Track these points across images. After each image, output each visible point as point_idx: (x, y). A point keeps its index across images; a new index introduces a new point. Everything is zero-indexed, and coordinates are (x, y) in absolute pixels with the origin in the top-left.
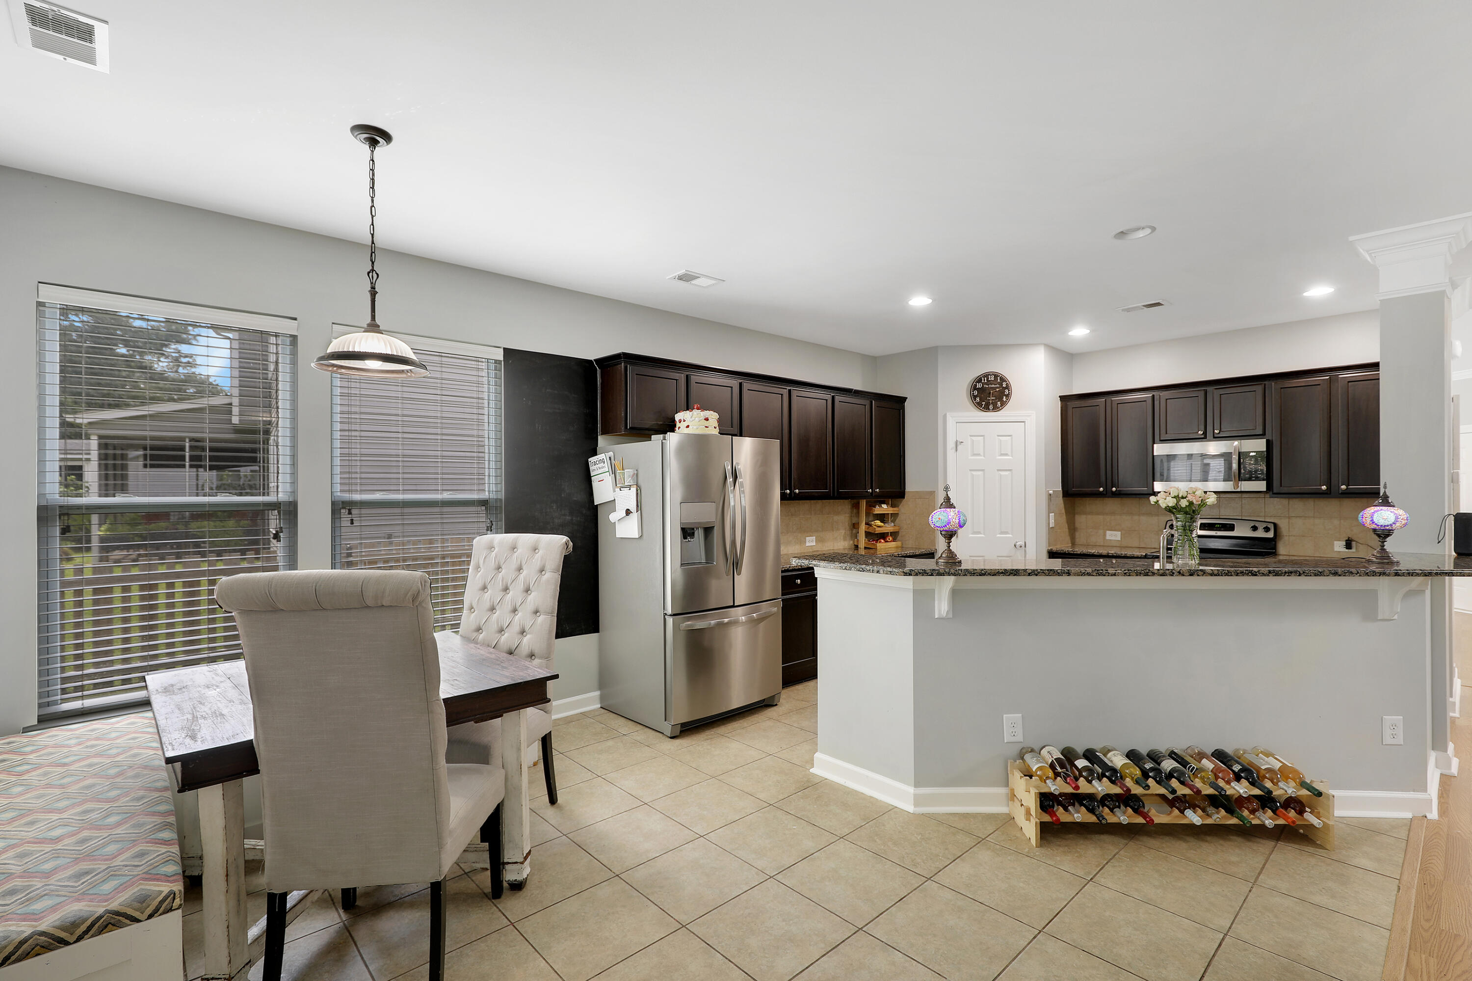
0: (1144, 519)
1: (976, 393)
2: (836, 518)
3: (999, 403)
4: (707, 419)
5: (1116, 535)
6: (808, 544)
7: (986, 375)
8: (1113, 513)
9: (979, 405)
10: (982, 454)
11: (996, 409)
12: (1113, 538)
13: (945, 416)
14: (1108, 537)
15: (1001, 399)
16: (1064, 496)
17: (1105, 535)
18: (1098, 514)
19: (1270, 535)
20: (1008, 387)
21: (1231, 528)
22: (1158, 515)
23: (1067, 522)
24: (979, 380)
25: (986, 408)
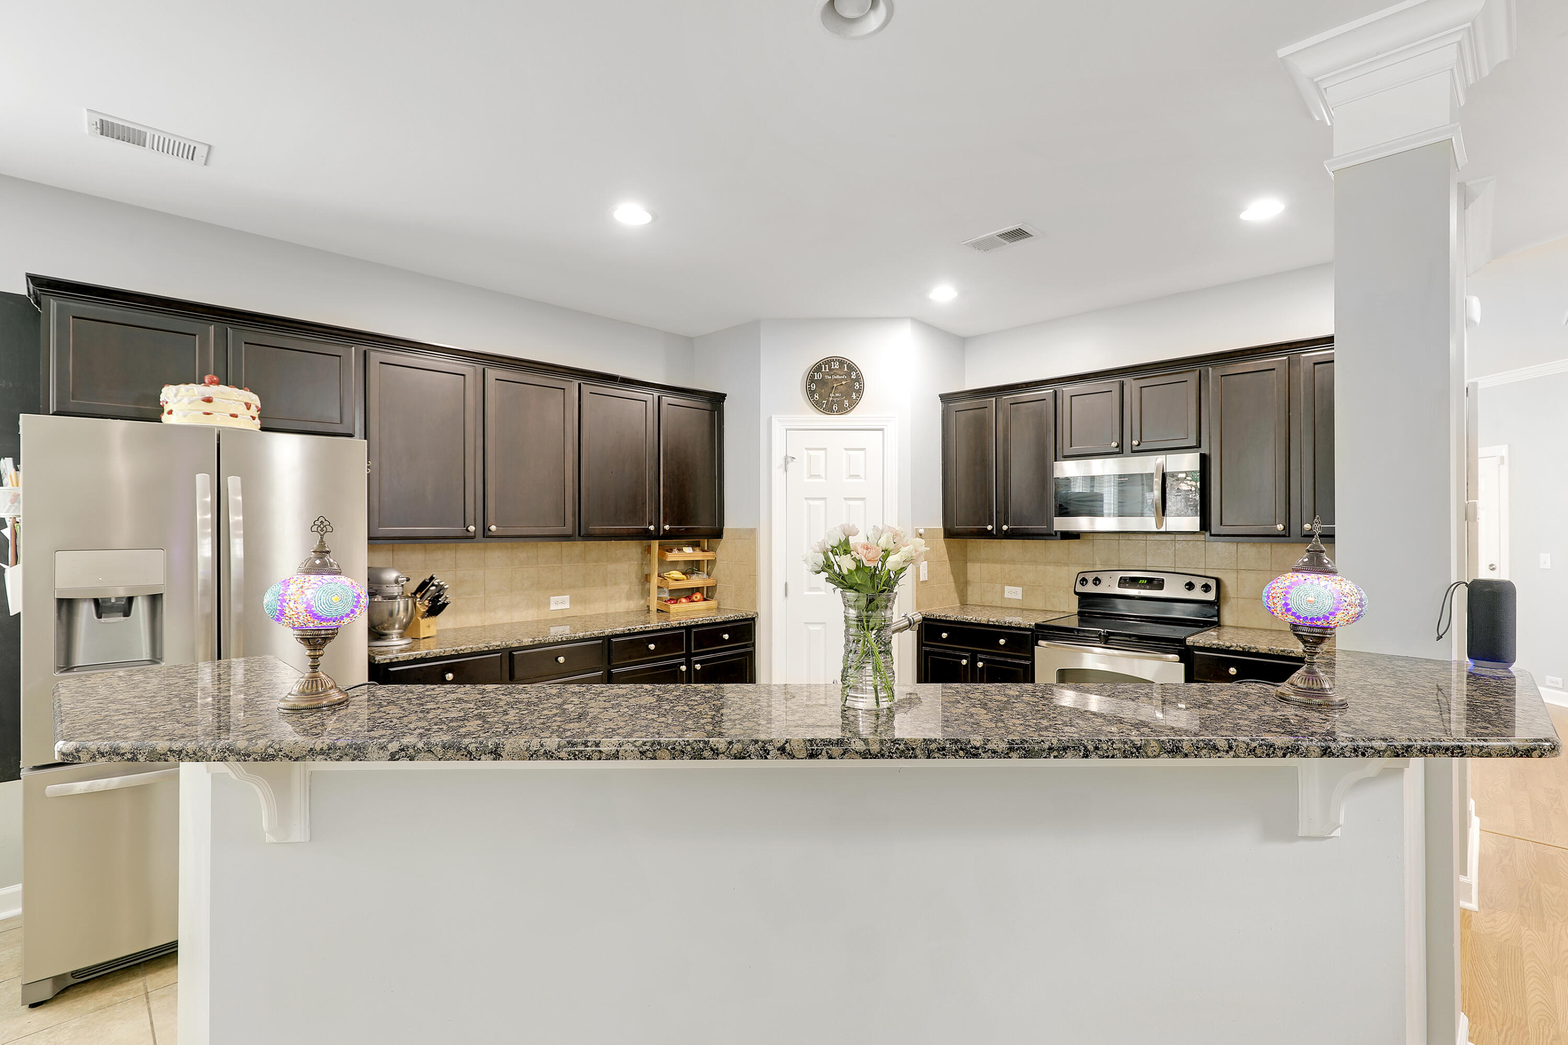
0: (1051, 569)
1: (814, 387)
2: (611, 567)
3: (846, 402)
4: (209, 400)
5: (1016, 593)
6: (553, 607)
7: (828, 361)
8: (1013, 561)
9: (817, 405)
10: (823, 475)
11: (842, 410)
12: (1013, 596)
13: (770, 421)
14: (1007, 595)
15: (849, 396)
16: (945, 537)
17: (1003, 592)
18: (995, 562)
19: (1211, 596)
20: (859, 379)
21: (1160, 585)
22: (1067, 565)
23: (953, 573)
24: (818, 368)
25: (829, 410)
